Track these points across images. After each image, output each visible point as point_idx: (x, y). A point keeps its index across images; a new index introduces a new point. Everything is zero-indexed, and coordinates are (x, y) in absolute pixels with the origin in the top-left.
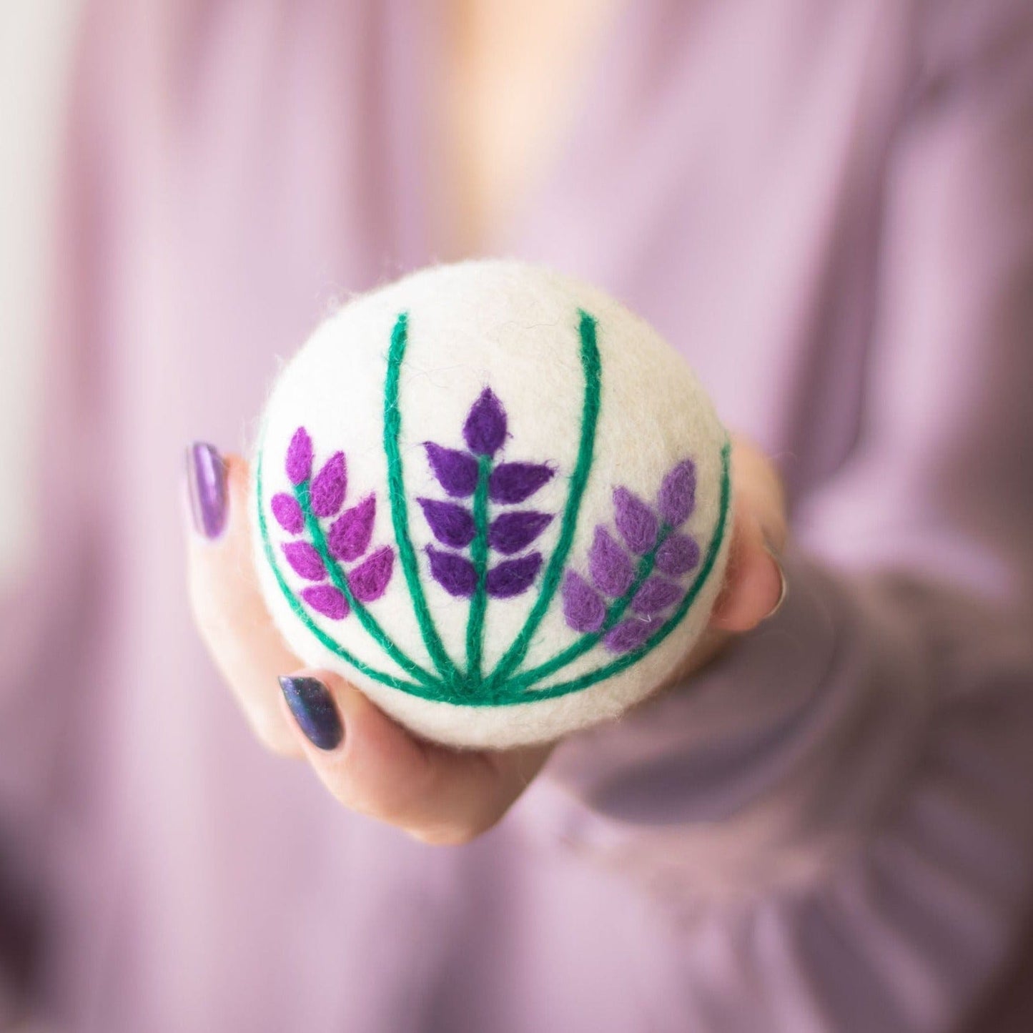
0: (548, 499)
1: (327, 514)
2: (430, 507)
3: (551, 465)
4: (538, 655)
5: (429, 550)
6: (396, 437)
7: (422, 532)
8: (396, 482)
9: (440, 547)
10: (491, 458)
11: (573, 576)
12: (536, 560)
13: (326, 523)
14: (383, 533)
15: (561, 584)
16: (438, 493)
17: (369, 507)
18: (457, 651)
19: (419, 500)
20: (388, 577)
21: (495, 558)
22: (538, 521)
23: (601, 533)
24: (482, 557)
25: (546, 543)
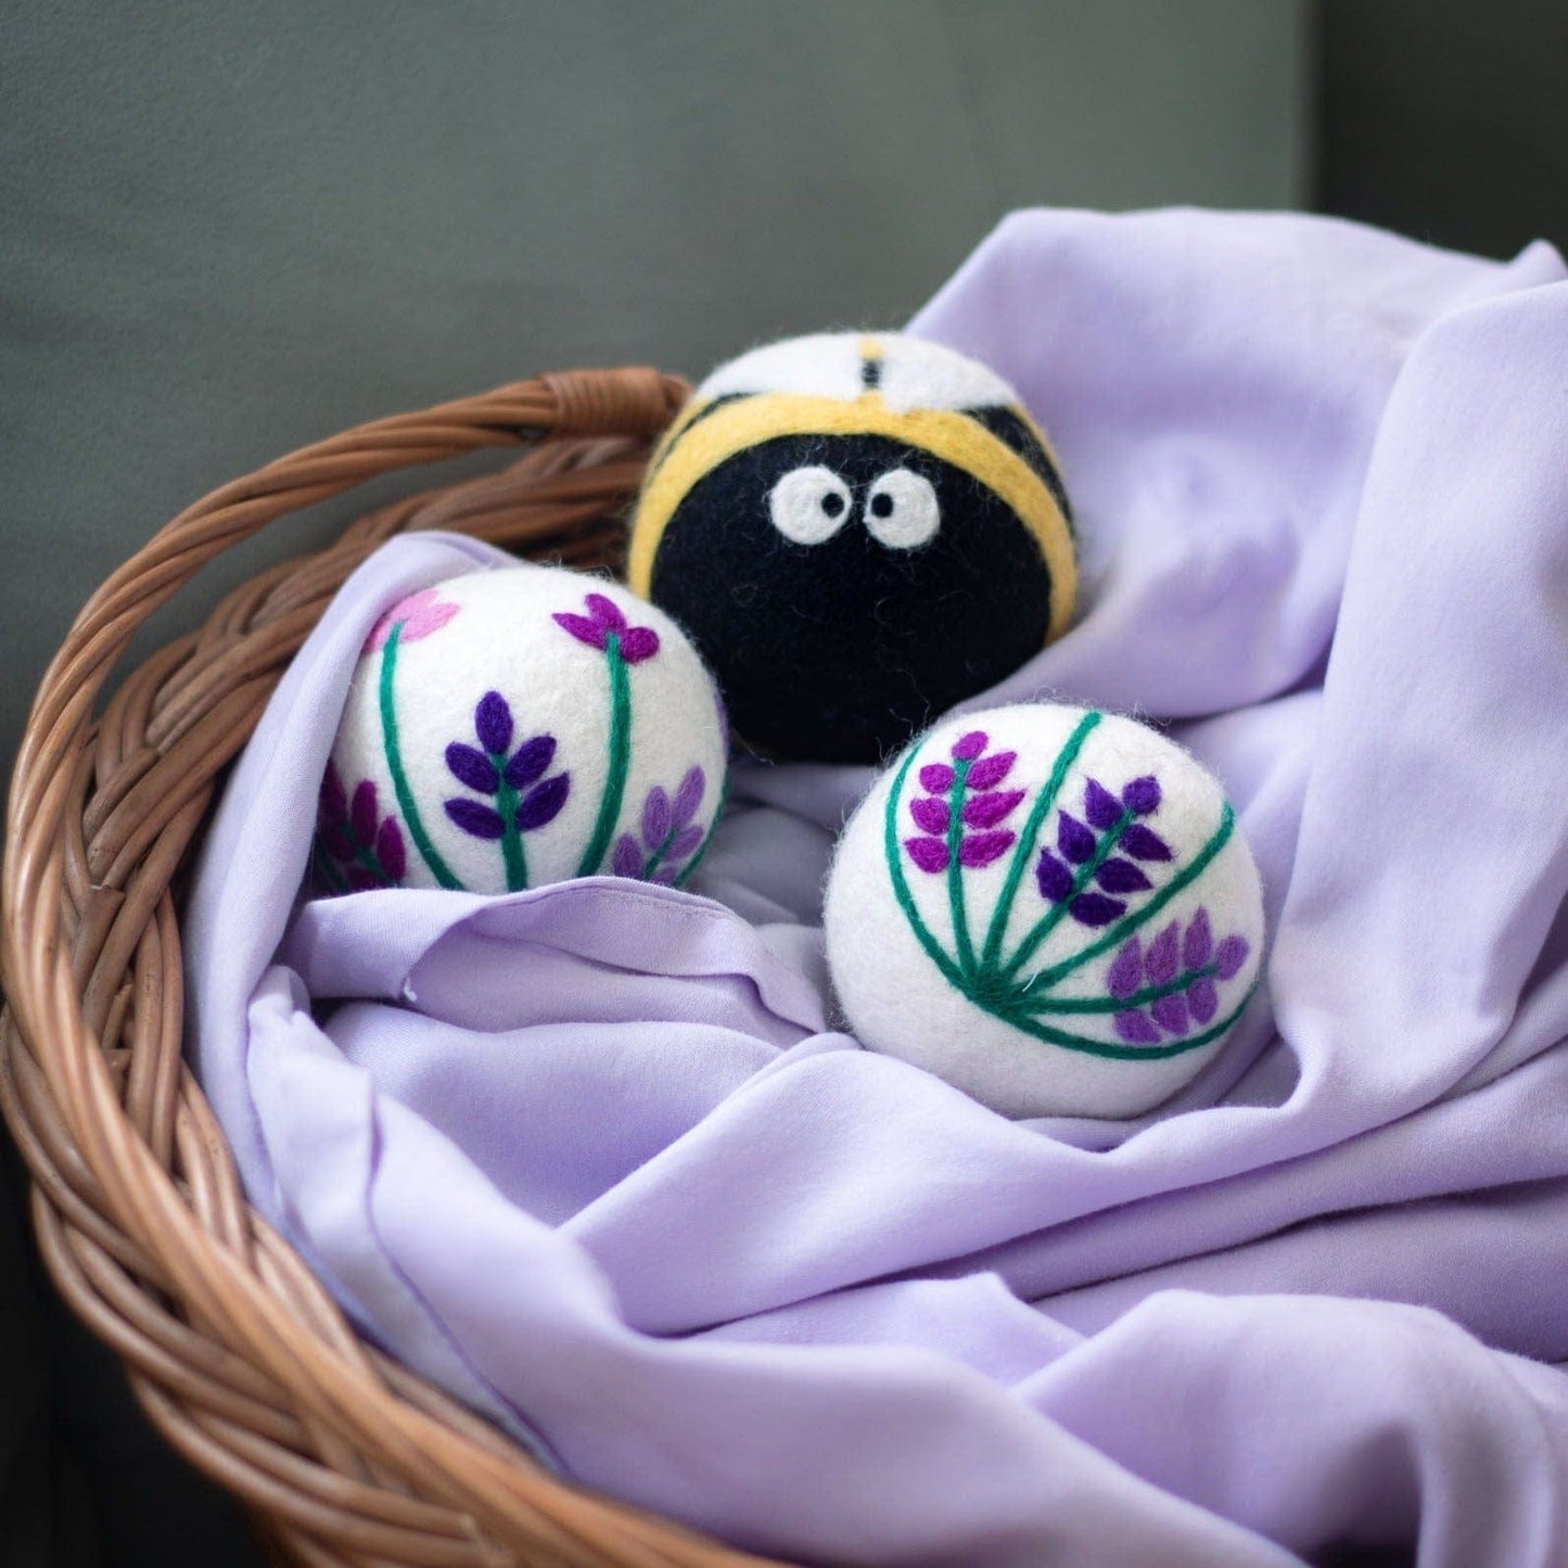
0: (1158, 873)
1: (976, 787)
2: (1066, 821)
3: (1173, 853)
4: (1067, 989)
5: (1045, 852)
6: (1068, 763)
7: (1049, 836)
8: (1053, 787)
9: (1057, 854)
10: (1134, 817)
11: (1135, 943)
12: (1120, 908)
13: (970, 794)
14: (1017, 820)
15: (1125, 941)
16: (1079, 814)
17: (1015, 798)
18: (1011, 943)
19: (1060, 812)
20: (999, 854)
21: (1093, 886)
22: (1142, 883)
23: (1174, 926)
24: (1084, 878)
25: (1136, 901)
